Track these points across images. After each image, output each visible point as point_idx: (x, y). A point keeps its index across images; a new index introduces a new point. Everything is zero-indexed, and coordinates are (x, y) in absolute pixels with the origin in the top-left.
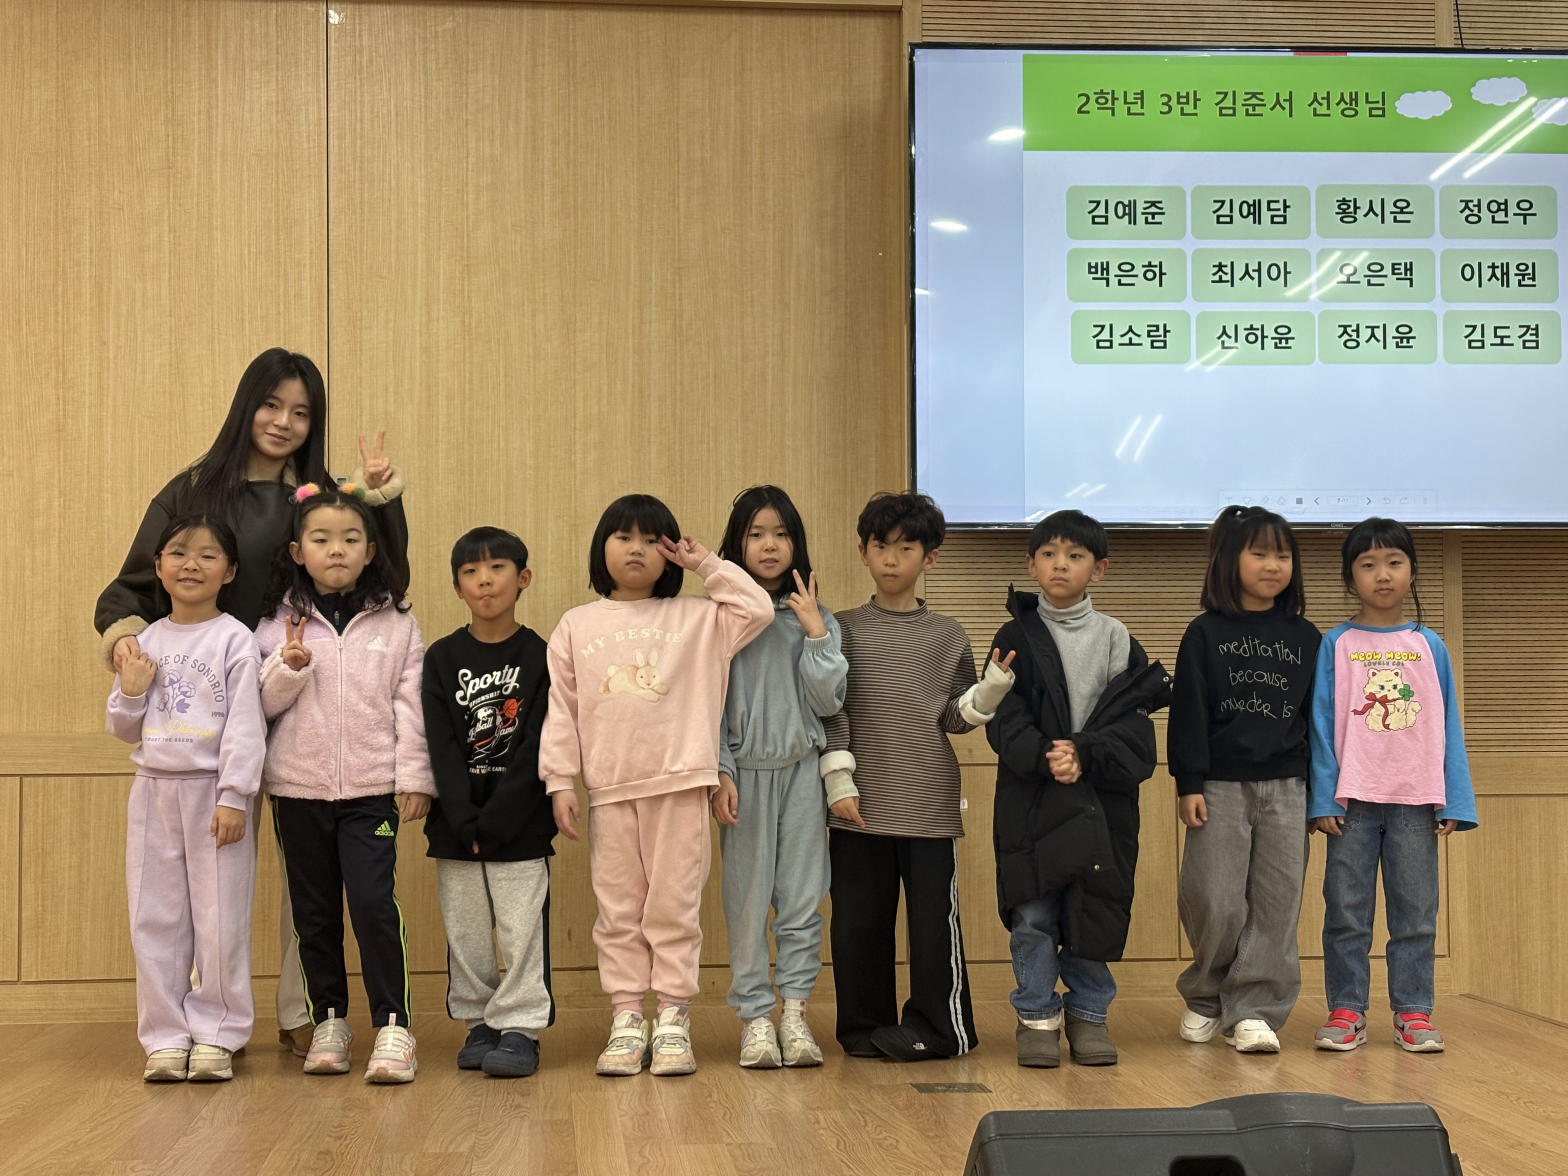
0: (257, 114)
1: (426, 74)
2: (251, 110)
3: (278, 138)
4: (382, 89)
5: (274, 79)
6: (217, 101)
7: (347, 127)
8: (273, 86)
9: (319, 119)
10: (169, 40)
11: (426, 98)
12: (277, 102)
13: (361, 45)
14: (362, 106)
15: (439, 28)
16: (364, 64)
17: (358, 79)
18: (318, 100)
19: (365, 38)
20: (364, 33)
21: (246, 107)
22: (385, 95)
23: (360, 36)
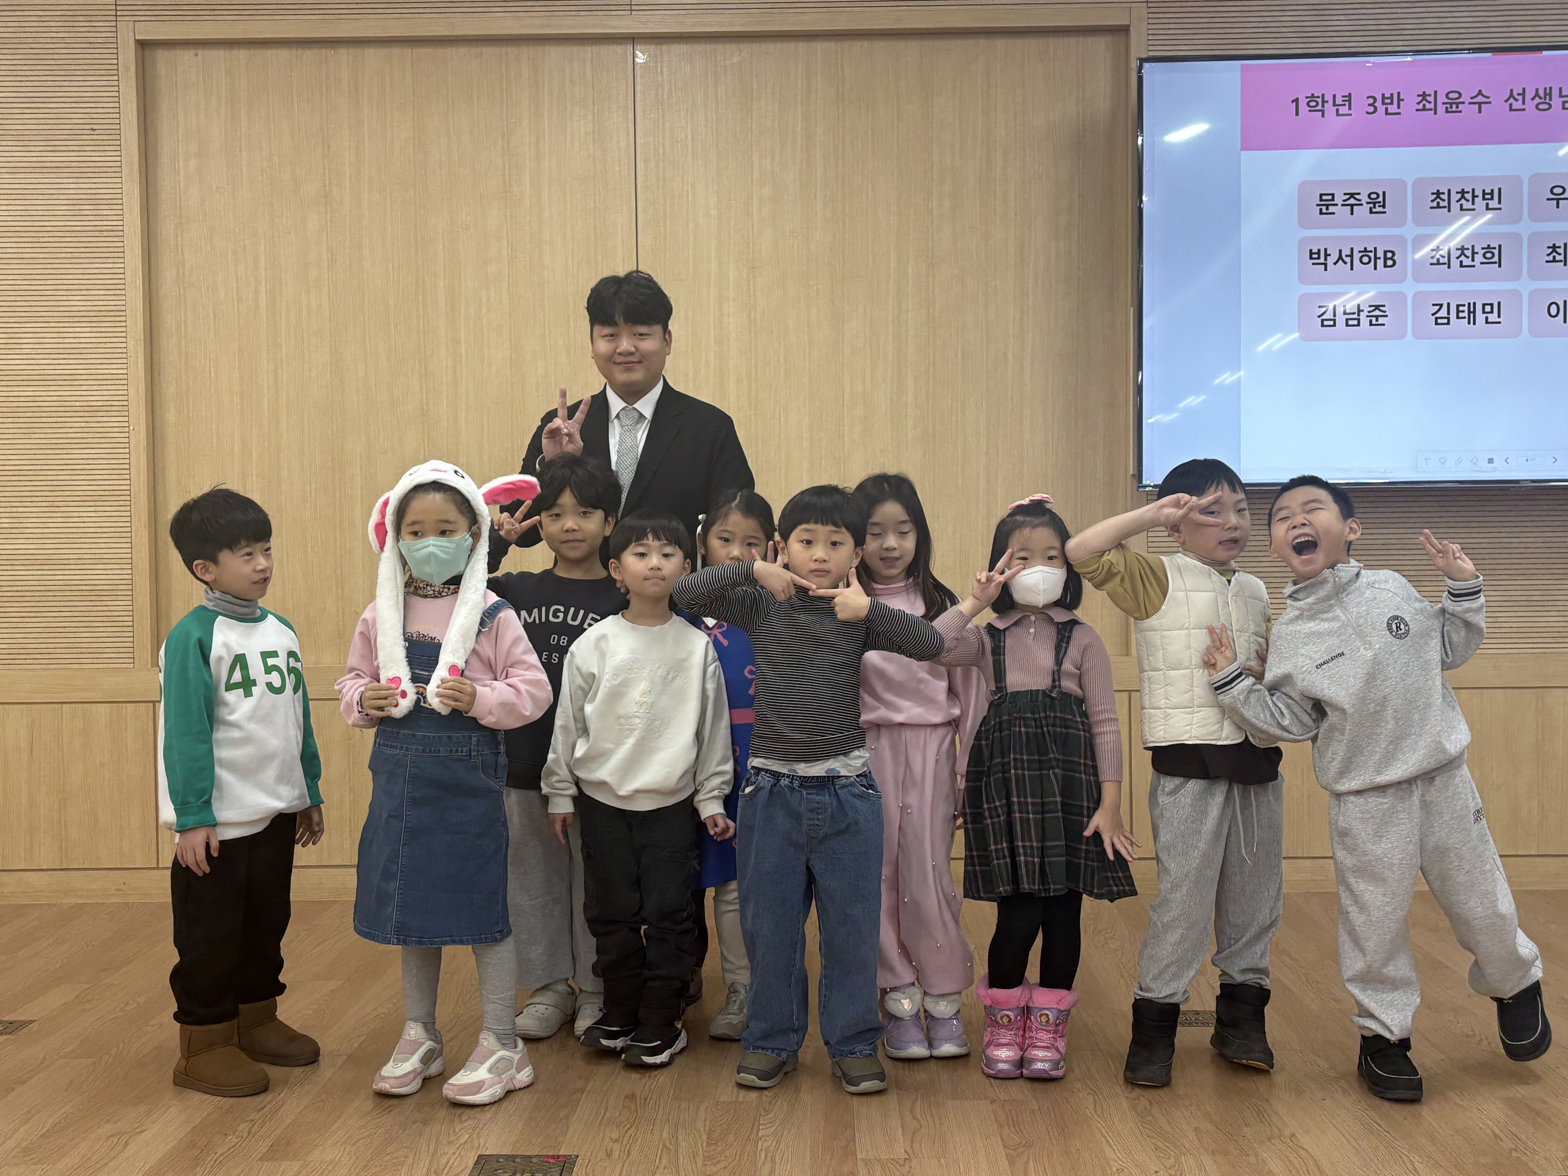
0: (577, 143)
1: (717, 103)
2: (572, 140)
3: (595, 163)
4: (680, 118)
5: (591, 113)
6: (544, 133)
7: (652, 151)
8: (590, 118)
9: (628, 143)
11: (717, 123)
12: (594, 132)
13: (662, 80)
14: (664, 133)
15: (728, 62)
16: (665, 96)
17: (660, 111)
18: (628, 129)
19: (665, 74)
20: (664, 70)
21: (568, 138)
22: (683, 123)
23: (662, 72)
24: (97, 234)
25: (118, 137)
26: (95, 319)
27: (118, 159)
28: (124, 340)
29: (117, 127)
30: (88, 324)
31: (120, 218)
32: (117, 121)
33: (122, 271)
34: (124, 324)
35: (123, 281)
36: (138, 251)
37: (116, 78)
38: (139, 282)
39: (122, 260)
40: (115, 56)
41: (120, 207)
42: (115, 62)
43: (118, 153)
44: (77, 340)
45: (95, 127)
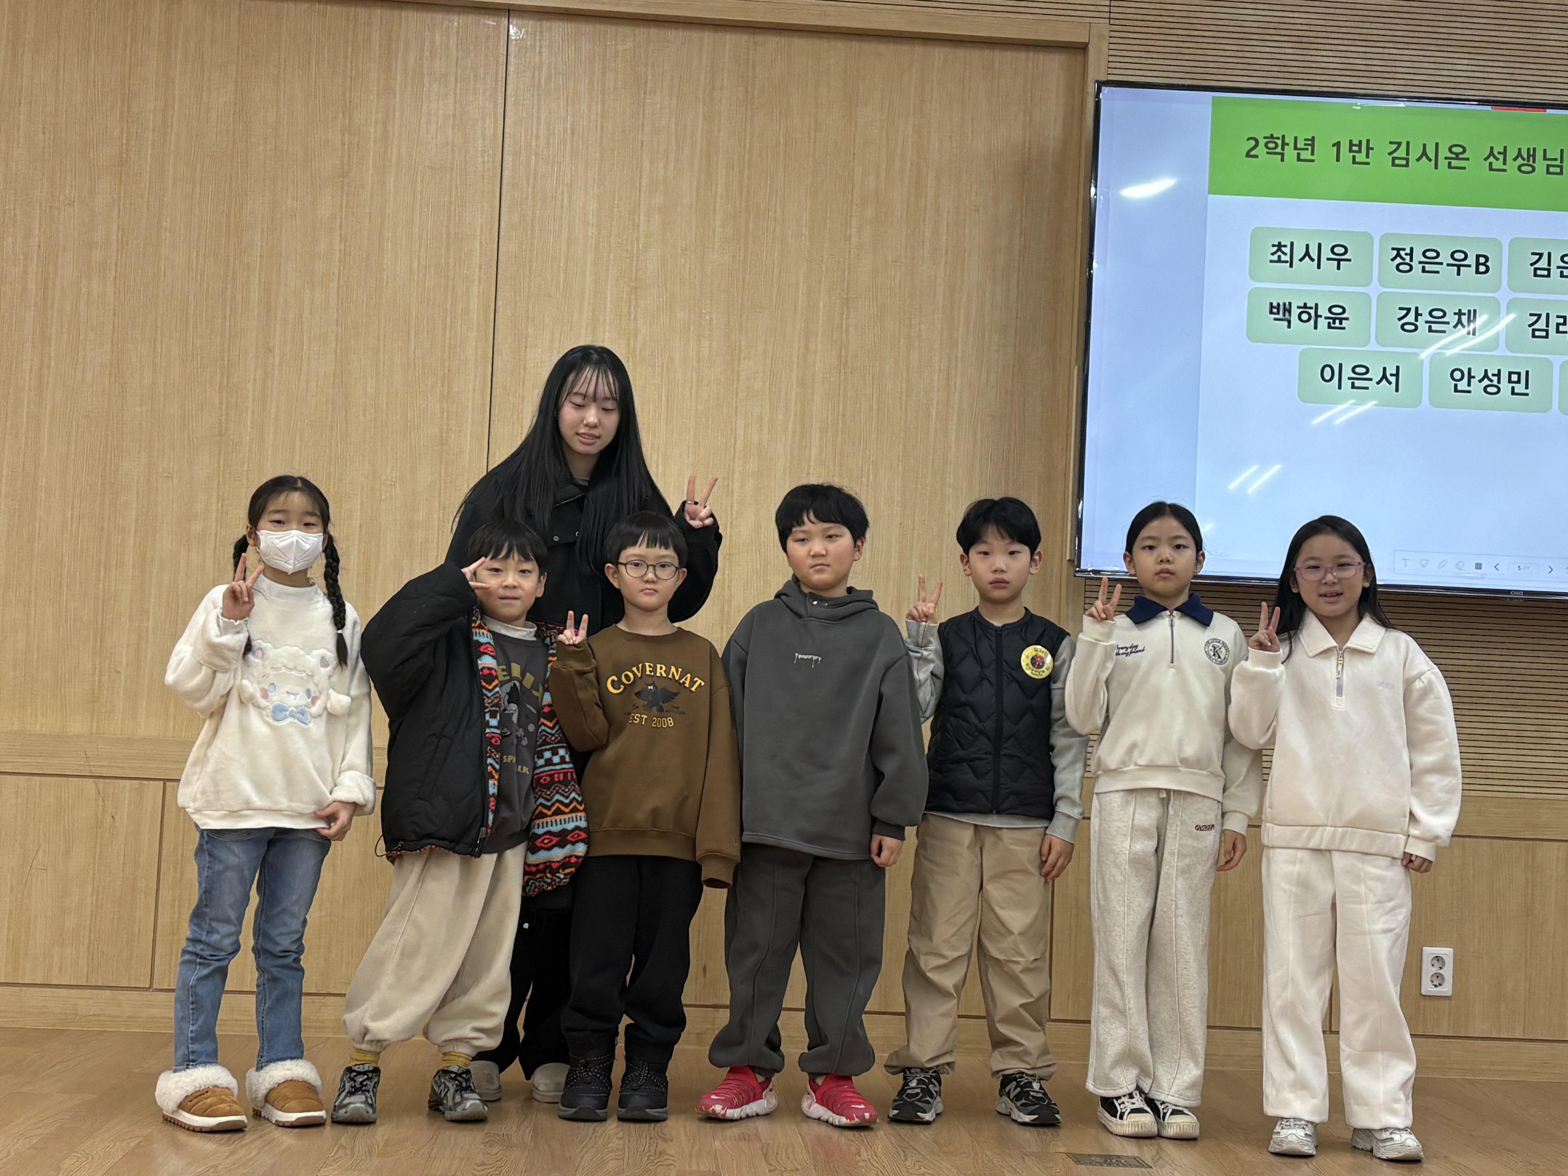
0: (433, 128)
1: (603, 93)
2: (428, 123)
3: (453, 153)
4: (559, 107)
5: (452, 92)
6: (394, 110)
7: (523, 144)
8: (451, 99)
9: (495, 134)
10: (350, 50)
11: (602, 117)
12: (454, 115)
13: (541, 62)
14: (539, 123)
15: (620, 48)
16: (543, 81)
17: (536, 97)
18: (495, 114)
19: (545, 55)
20: (544, 50)
21: (424, 120)
22: (562, 113)
23: (540, 52)
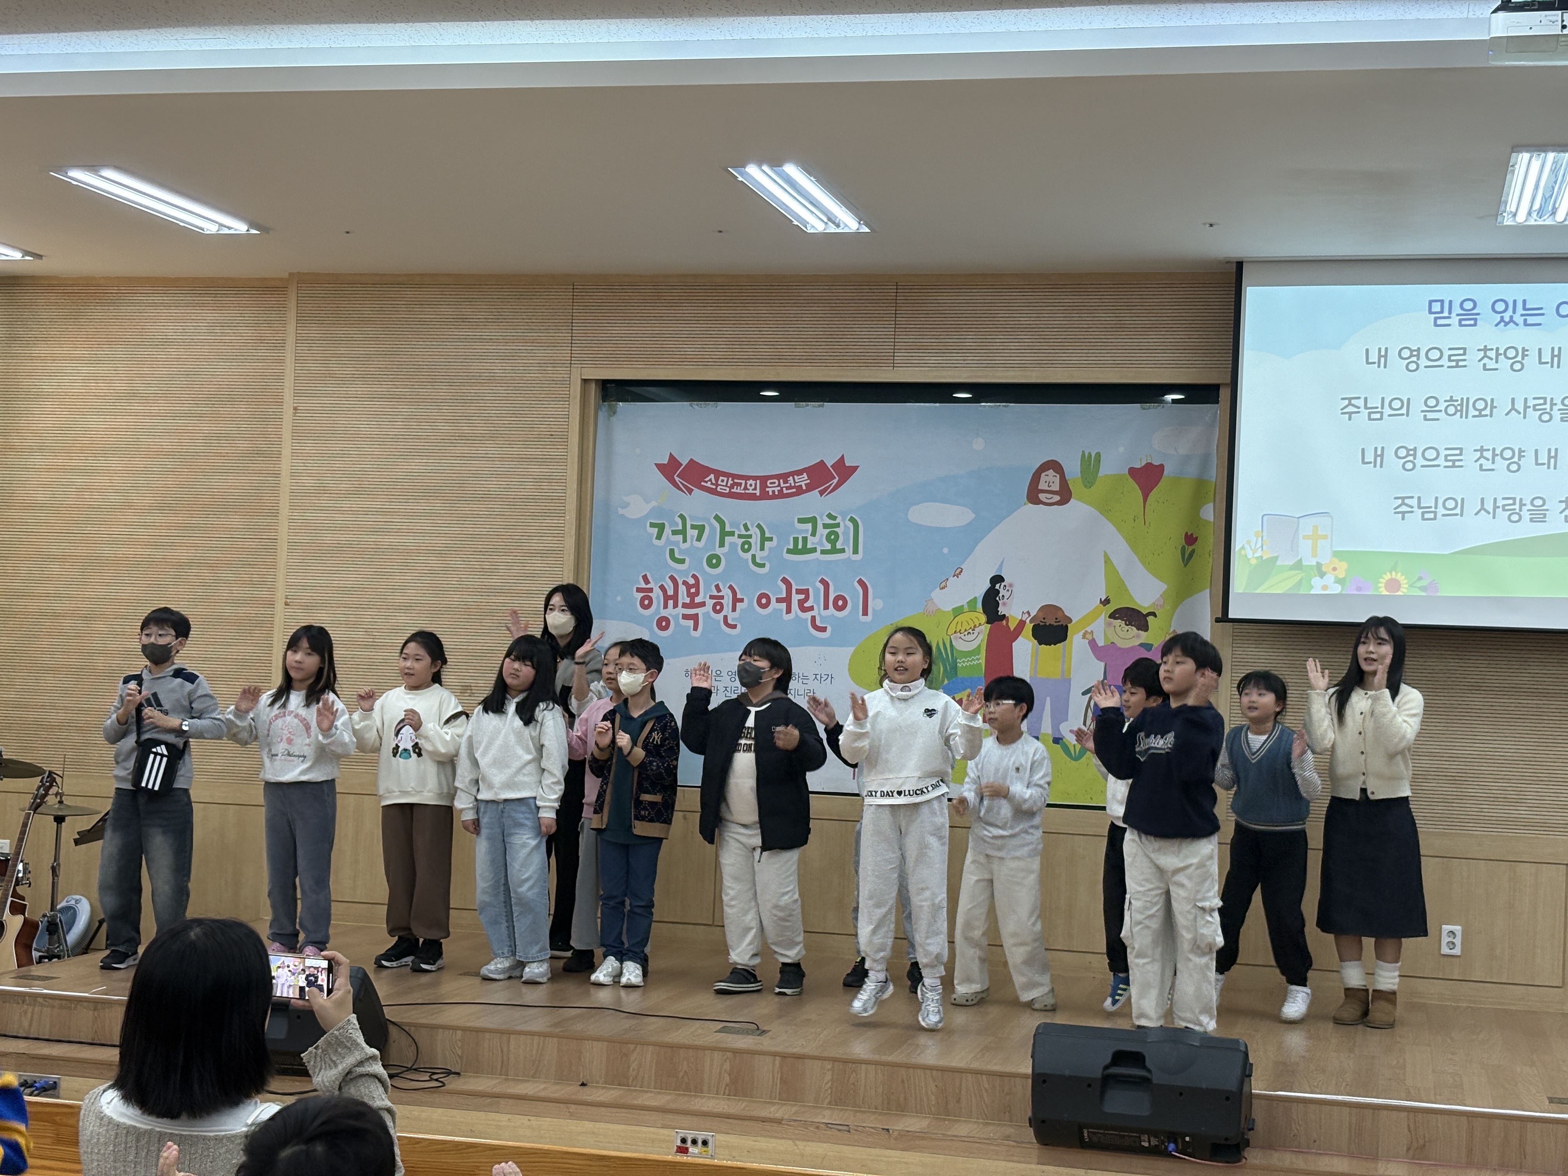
24: (550, 501)
25: (566, 440)
26: (545, 555)
27: (565, 454)
28: (561, 569)
29: (566, 434)
30: (540, 559)
31: (564, 491)
32: (567, 430)
33: (563, 525)
34: (561, 559)
35: (562, 532)
36: (573, 515)
37: (567, 403)
38: (573, 532)
39: (563, 518)
40: (568, 389)
41: (564, 484)
42: (568, 393)
43: (566, 450)
44: (533, 568)
45: (553, 433)
